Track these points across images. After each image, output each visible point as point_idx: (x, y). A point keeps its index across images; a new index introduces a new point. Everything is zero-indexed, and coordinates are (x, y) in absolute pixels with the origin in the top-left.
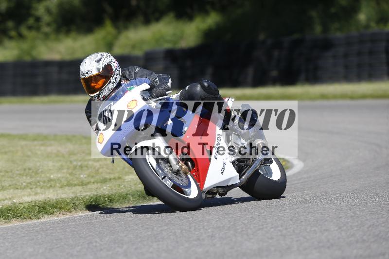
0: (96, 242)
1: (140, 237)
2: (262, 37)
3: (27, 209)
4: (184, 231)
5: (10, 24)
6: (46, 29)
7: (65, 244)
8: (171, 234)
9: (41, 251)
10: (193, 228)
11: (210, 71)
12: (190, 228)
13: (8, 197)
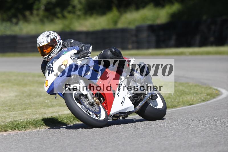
0: (106, 138)
1: (132, 135)
2: (205, 18)
3: (66, 118)
4: (158, 132)
5: (58, 10)
6: (79, 13)
7: (88, 139)
8: (150, 133)
9: (74, 143)
10: (163, 130)
11: (174, 37)
12: (161, 130)
13: (55, 111)
